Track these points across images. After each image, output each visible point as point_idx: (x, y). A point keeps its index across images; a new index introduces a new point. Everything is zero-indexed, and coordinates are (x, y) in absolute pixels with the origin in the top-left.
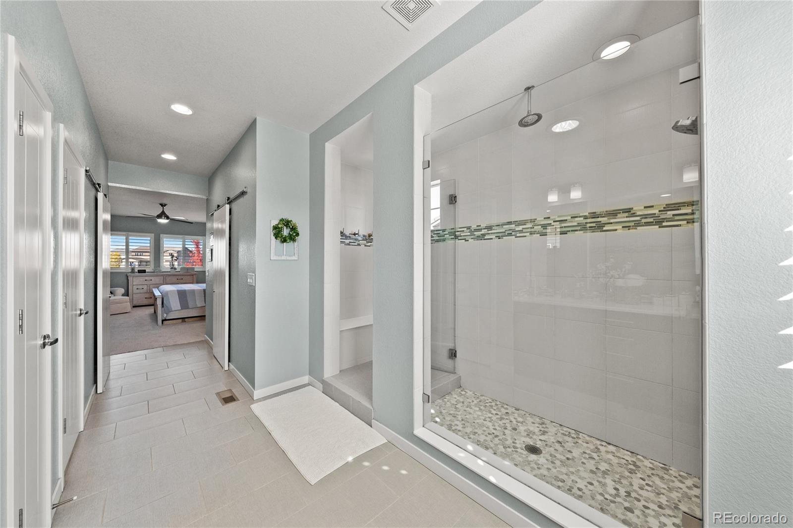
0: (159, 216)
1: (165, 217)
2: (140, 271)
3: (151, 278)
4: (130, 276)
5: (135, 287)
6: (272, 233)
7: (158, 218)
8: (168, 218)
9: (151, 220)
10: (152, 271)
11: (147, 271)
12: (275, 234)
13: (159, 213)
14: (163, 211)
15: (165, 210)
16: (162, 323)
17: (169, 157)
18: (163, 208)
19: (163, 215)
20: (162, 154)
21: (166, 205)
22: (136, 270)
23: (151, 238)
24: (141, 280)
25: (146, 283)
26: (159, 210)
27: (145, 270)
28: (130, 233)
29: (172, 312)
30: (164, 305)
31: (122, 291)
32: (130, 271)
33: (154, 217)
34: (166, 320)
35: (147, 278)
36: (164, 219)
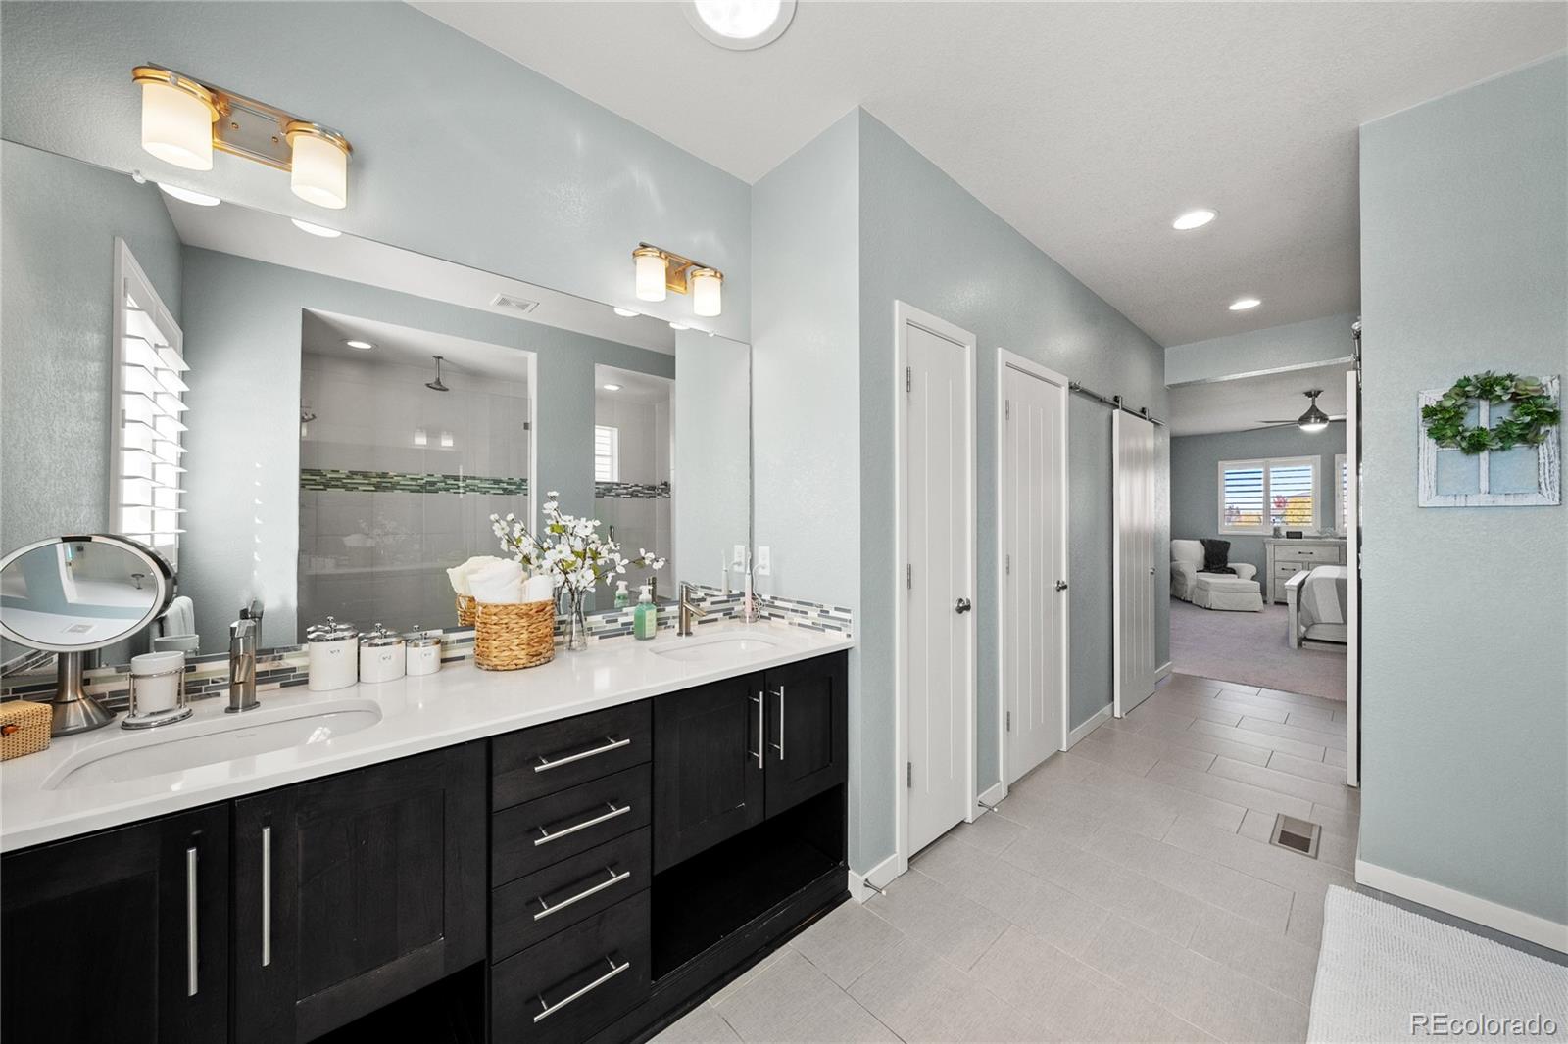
0: (1304, 420)
1: (1317, 418)
2: (1290, 535)
3: (1311, 550)
4: (1270, 543)
5: (1278, 567)
6: (1423, 431)
7: (1301, 425)
8: (1323, 419)
9: (1290, 428)
10: (1318, 534)
11: (1304, 533)
12: (1430, 433)
13: (1303, 414)
14: (1314, 406)
15: (1316, 405)
16: (1300, 645)
17: (1245, 304)
18: (1314, 402)
19: (1314, 414)
20: (1229, 305)
21: (1319, 392)
22: (1284, 533)
23: (1315, 465)
24: (1291, 551)
25: (1300, 558)
26: (1305, 405)
27: (1301, 533)
28: (1272, 460)
29: (1319, 626)
30: (1302, 608)
31: (1251, 570)
32: (1272, 533)
33: (1294, 422)
34: (1306, 639)
35: (1302, 549)
36: (1316, 422)
